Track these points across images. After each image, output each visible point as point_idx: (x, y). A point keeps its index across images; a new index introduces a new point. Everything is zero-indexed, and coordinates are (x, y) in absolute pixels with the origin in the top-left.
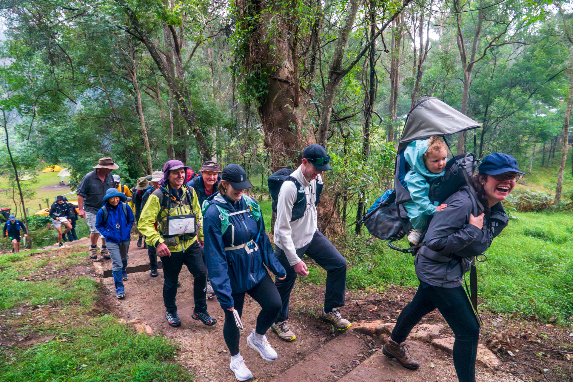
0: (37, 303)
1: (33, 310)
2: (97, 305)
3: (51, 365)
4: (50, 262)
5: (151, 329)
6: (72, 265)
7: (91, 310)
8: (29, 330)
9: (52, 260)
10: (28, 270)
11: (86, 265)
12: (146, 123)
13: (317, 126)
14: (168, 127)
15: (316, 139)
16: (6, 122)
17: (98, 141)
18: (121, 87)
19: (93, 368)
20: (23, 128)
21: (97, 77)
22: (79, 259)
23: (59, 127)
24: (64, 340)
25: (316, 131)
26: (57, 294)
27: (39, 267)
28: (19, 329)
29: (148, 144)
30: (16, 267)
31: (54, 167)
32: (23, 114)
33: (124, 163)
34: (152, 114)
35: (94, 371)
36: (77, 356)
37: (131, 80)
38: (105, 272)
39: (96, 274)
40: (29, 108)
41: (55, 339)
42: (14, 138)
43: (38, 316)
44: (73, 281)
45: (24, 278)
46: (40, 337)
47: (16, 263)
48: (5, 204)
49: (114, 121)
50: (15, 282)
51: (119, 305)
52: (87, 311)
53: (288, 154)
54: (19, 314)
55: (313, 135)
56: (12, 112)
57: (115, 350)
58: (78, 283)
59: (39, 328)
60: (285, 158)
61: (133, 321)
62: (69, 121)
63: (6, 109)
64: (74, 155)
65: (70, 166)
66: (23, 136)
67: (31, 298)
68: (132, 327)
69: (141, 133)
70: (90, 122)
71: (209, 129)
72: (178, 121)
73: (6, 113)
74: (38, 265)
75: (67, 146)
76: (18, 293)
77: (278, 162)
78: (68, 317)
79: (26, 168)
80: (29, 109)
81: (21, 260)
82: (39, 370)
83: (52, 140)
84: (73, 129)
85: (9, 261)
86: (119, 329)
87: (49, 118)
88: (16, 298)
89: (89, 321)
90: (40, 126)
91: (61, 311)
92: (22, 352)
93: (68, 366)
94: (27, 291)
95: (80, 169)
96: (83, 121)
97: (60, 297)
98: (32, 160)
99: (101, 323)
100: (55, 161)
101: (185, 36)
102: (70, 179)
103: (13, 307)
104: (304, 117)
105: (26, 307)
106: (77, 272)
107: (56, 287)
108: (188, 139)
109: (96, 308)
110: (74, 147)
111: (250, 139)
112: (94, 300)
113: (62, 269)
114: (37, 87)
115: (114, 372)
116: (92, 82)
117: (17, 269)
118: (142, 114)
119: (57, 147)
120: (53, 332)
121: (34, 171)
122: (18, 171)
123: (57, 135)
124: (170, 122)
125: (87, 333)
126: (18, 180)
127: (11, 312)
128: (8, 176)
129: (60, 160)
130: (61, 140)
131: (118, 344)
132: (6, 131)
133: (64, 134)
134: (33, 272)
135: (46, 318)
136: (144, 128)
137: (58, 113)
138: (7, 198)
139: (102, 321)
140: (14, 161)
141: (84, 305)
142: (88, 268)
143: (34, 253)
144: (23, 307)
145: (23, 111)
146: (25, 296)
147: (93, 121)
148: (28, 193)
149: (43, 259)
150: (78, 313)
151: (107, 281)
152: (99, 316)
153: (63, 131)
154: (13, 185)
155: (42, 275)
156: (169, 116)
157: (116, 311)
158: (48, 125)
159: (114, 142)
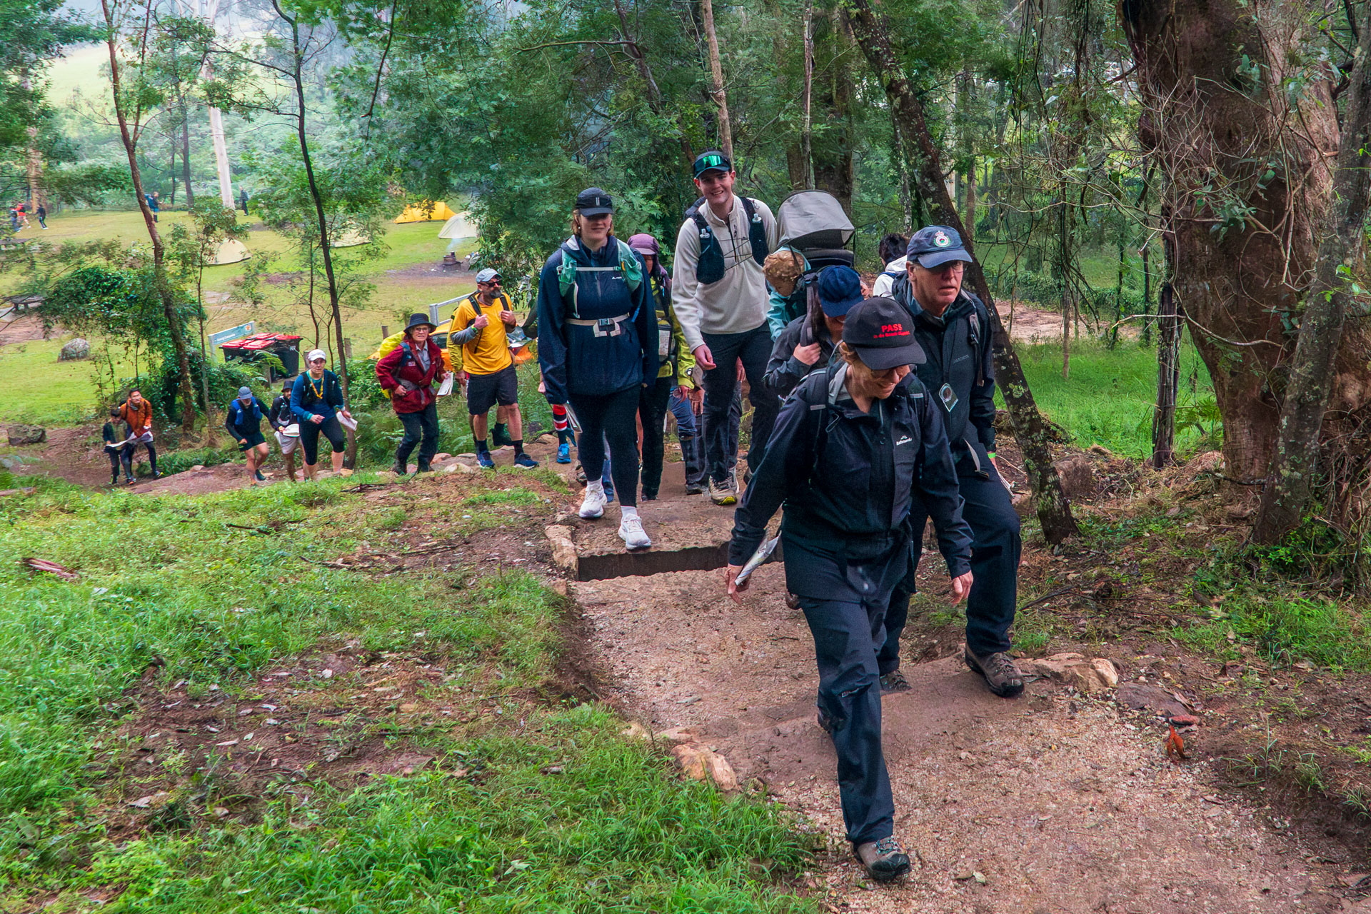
0: (378, 644)
1: (368, 665)
2: (556, 668)
3: (421, 849)
4: (417, 514)
5: (728, 768)
6: (480, 531)
7: (538, 685)
8: (357, 728)
9: (422, 508)
10: (353, 535)
11: (523, 535)
12: (725, 60)
13: (1348, 67)
14: (793, 71)
15: (1340, 118)
16: (300, 61)
17: (568, 122)
19: (546, 875)
20: (351, 78)
22: (501, 513)
23: (455, 76)
24: (458, 773)
25: (1339, 90)
26: (435, 619)
27: (384, 528)
28: (328, 722)
29: (728, 132)
30: (318, 524)
31: (430, 208)
32: (352, 35)
33: (649, 197)
34: (744, 29)
35: (550, 887)
36: (500, 830)
38: (580, 560)
39: (553, 565)
40: (368, 15)
41: (431, 765)
42: (322, 110)
43: (381, 685)
44: (484, 580)
45: (339, 562)
46: (387, 752)
47: (318, 511)
48: (287, 323)
49: (621, 56)
50: (316, 570)
51: (623, 677)
52: (529, 685)
53: (1228, 173)
54: (328, 673)
55: (1328, 99)
56: (316, 28)
57: (615, 826)
58: (499, 590)
59: (384, 726)
60: (1215, 187)
61: (671, 734)
62: (487, 57)
63: (303, 20)
64: (492, 167)
65: (481, 205)
66: (347, 105)
67: (360, 628)
68: (667, 753)
69: (708, 97)
70: (547, 59)
71: (933, 81)
72: (830, 55)
73: (303, 29)
74: (382, 521)
75: (476, 139)
76: (325, 608)
77: (1191, 200)
78: (469, 699)
79: (352, 209)
80: (368, 19)
81: (331, 503)
82: (384, 859)
83: (433, 118)
84: (497, 81)
85: (297, 502)
86: (628, 757)
87: (426, 48)
88: (321, 621)
89: (533, 719)
90: (401, 73)
91: (447, 679)
92: (334, 796)
93: (471, 858)
94: (350, 604)
95: (512, 213)
96: (526, 54)
97: (448, 630)
98: (373, 182)
99: (573, 727)
100: (439, 188)
102: (478, 246)
103: (309, 651)
104: (1297, 34)
105: (347, 653)
106: (495, 555)
107: (435, 596)
108: (861, 118)
109: (552, 677)
110: (495, 142)
111: (1086, 116)
112: (549, 649)
113: (450, 542)
115: (612, 900)
117: (321, 529)
118: (712, 30)
119: (445, 140)
120: (427, 742)
121: (373, 219)
122: (326, 216)
123: (450, 102)
124: (802, 58)
125: (526, 759)
126: (326, 247)
127: (302, 663)
128: (299, 232)
129: (455, 182)
131: (622, 808)
132: (300, 88)
133: (467, 97)
134: (365, 543)
135: (406, 695)
136: (718, 77)
137: (452, 30)
138: (292, 301)
139: (573, 722)
140: (317, 186)
141: (517, 664)
142: (528, 543)
143: (370, 482)
144: (339, 654)
145: (352, 24)
146: (344, 617)
147: (557, 56)
148: (353, 287)
149: (394, 505)
150: (500, 688)
151: (587, 590)
152: (565, 707)
153: (466, 89)
154: (311, 261)
155: (394, 556)
156: (802, 35)
157: (616, 695)
158: (421, 69)
159: (619, 125)
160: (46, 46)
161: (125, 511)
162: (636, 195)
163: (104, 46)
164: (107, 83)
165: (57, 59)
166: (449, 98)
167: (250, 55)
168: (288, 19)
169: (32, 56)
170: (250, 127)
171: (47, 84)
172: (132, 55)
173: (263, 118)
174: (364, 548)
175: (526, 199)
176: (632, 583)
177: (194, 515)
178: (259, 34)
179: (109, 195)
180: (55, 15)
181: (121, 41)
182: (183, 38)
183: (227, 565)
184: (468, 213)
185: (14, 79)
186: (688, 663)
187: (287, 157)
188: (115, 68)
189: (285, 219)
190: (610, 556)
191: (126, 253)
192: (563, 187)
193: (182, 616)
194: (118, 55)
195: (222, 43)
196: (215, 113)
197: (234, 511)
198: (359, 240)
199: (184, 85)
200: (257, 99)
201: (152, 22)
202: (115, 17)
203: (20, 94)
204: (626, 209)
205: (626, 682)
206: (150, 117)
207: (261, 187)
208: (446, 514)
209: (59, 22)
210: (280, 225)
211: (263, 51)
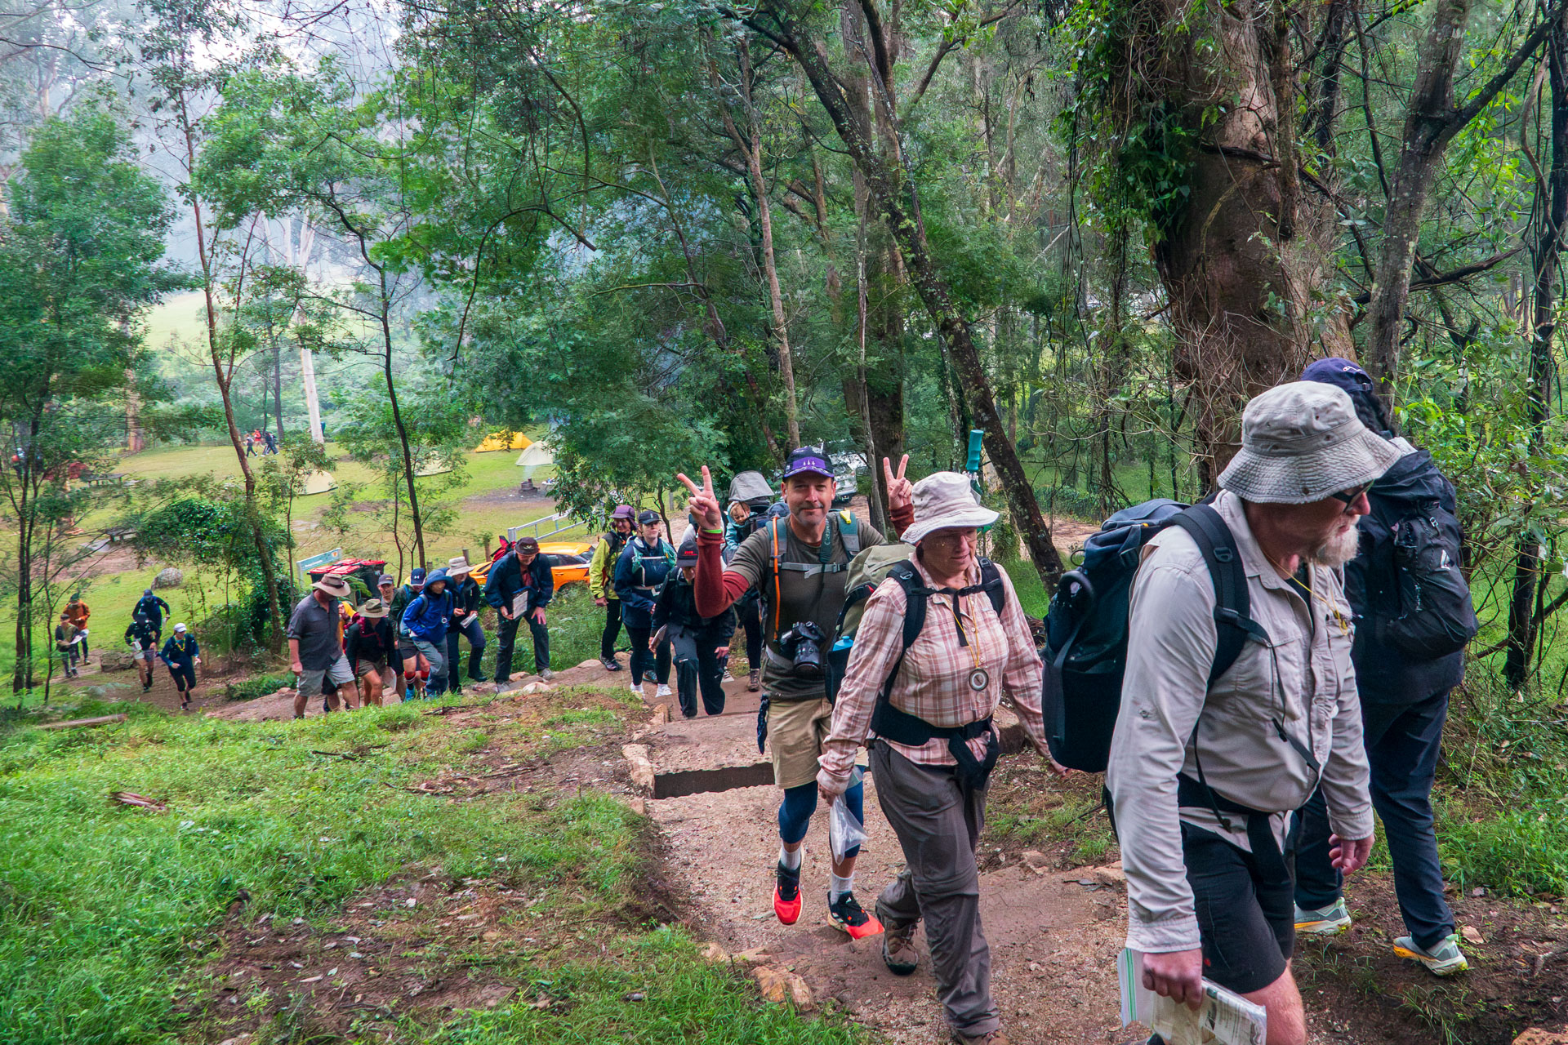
0: (460, 870)
1: (451, 892)
2: (636, 889)
4: (497, 736)
5: (806, 988)
6: (559, 751)
7: (618, 908)
8: (440, 960)
9: (503, 729)
10: (436, 759)
11: (601, 755)
12: (785, 300)
14: (850, 310)
16: (387, 305)
17: (640, 358)
18: (713, 190)
20: (436, 322)
21: (643, 163)
22: (579, 732)
23: (534, 319)
24: (541, 1004)
25: (1357, 321)
26: (517, 843)
27: (465, 752)
28: (412, 953)
29: (789, 365)
30: (401, 748)
31: (510, 439)
32: (437, 281)
33: (717, 427)
34: (804, 271)
37: (741, 167)
38: (656, 778)
39: (630, 784)
40: (453, 263)
41: (515, 997)
42: (407, 347)
43: (464, 913)
44: (564, 802)
45: (423, 787)
46: (471, 984)
47: (402, 735)
48: (372, 548)
49: (688, 297)
50: (400, 797)
51: (699, 894)
52: (609, 908)
54: (412, 902)
55: (1347, 332)
56: (405, 274)
58: (579, 811)
59: (467, 957)
61: (749, 955)
62: (562, 300)
63: (390, 269)
64: (571, 401)
65: (558, 436)
66: (432, 347)
67: (443, 855)
68: (746, 975)
69: (769, 334)
70: (620, 301)
71: (976, 315)
72: (882, 293)
73: (390, 276)
74: (462, 744)
75: (553, 377)
78: (550, 924)
79: (435, 441)
80: (453, 265)
81: (414, 727)
83: (513, 358)
84: (573, 323)
86: (709, 980)
87: (507, 292)
88: (405, 849)
89: (613, 944)
90: (483, 316)
91: (529, 904)
92: (418, 1032)
94: (433, 830)
95: (587, 444)
96: (601, 298)
97: (529, 854)
99: (654, 951)
100: (518, 419)
101: (907, 25)
102: (555, 474)
103: (393, 880)
105: (431, 881)
106: (574, 775)
107: (516, 819)
108: (911, 350)
109: (632, 899)
110: (572, 379)
111: (1126, 349)
112: (629, 870)
113: (531, 764)
114: (477, 202)
116: (629, 178)
117: (405, 754)
118: (774, 272)
119: (525, 378)
120: (510, 972)
121: (455, 450)
122: (411, 448)
123: (529, 343)
124: (856, 295)
125: (608, 986)
126: (410, 477)
127: (387, 893)
128: (385, 461)
129: (533, 417)
130: (538, 359)
132: (386, 330)
133: (546, 338)
134: (447, 766)
135: (488, 923)
136: (779, 315)
137: (530, 276)
138: (376, 529)
139: (654, 946)
140: (403, 421)
141: (597, 887)
142: (606, 763)
143: (451, 704)
144: (423, 882)
145: (437, 271)
146: (428, 844)
147: (629, 297)
148: (437, 514)
149: (476, 727)
150: (582, 912)
151: (663, 808)
152: (645, 928)
153: (544, 330)
154: (396, 491)
155: (476, 779)
156: (856, 274)
157: (693, 912)
158: (503, 313)
159: (688, 360)
160: (146, 295)
161: (213, 740)
162: (705, 426)
163: (201, 293)
164: (204, 326)
165: (156, 307)
166: (529, 338)
167: (340, 300)
168: (375, 266)
169: (133, 303)
170: (340, 366)
171: (146, 330)
172: (227, 300)
173: (352, 358)
174: (447, 771)
175: (602, 432)
176: (707, 798)
177: (280, 742)
178: (349, 281)
179: (204, 433)
180: (155, 265)
181: (217, 288)
182: (278, 286)
183: (314, 794)
184: (546, 444)
185: (114, 325)
186: (763, 878)
187: (374, 393)
188: (211, 313)
189: (371, 452)
190: (685, 773)
191: (219, 487)
192: (636, 419)
193: (267, 848)
194: (214, 301)
195: (314, 290)
196: (306, 355)
197: (320, 737)
198: (442, 469)
199: (276, 330)
200: (346, 341)
201: (247, 270)
202: (212, 266)
203: (120, 339)
204: (696, 438)
205: (702, 899)
206: (244, 358)
207: (348, 421)
208: (525, 735)
209: (159, 272)
210: (365, 457)
211: (352, 295)
